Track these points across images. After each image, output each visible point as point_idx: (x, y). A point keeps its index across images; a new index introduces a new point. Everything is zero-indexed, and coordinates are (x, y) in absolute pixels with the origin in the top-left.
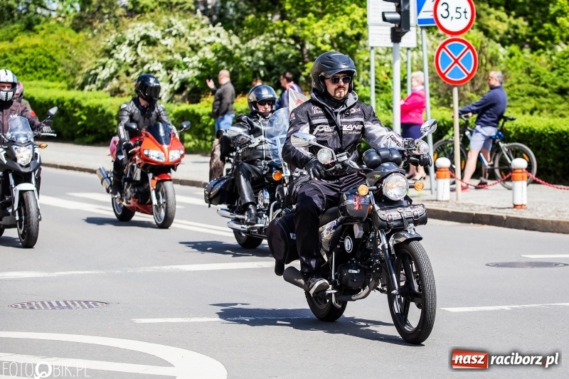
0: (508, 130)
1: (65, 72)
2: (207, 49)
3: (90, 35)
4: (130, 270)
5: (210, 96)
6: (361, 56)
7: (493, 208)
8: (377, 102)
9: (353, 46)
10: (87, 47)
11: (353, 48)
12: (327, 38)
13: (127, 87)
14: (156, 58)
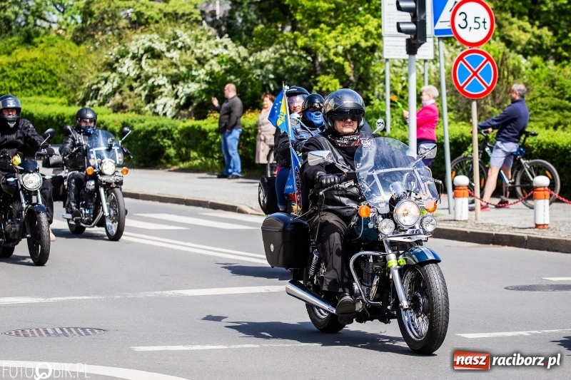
0: (531, 145)
1: (65, 87)
2: (214, 62)
3: (92, 48)
4: (130, 296)
6: (377, 69)
7: (514, 228)
8: (392, 117)
9: (368, 58)
10: (88, 60)
11: (367, 60)
12: (340, 49)
13: (130, 102)
14: (161, 72)
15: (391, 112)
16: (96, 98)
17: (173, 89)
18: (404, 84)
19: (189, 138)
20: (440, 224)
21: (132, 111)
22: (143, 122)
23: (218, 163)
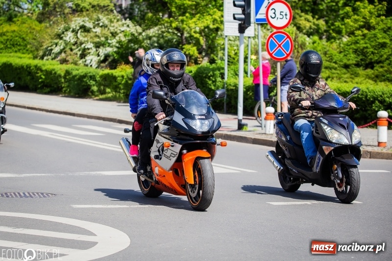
1: (32, 48)
2: (121, 35)
3: (48, 25)
4: (70, 174)
5: (123, 65)
6: (219, 42)
8: (228, 70)
9: (214, 35)
10: (46, 32)
11: (214, 37)
12: (198, 29)
13: (70, 58)
14: (90, 40)
15: (228, 68)
16: (50, 55)
17: (97, 51)
18: (236, 51)
19: (106, 80)
20: (257, 136)
21: (72, 63)
22: (78, 70)
23: (123, 96)
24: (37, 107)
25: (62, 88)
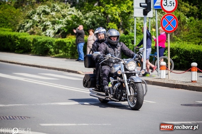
1: (11, 24)
3: (22, 10)
4: (38, 104)
6: (130, 21)
7: (184, 82)
10: (20, 15)
11: (127, 18)
12: (117, 13)
13: (36, 31)
15: (136, 37)
16: (23, 29)
17: (53, 26)
18: (141, 27)
19: (59, 45)
20: (155, 80)
21: (37, 34)
22: (41, 39)
23: (70, 55)
24: (15, 62)
25: (31, 50)
